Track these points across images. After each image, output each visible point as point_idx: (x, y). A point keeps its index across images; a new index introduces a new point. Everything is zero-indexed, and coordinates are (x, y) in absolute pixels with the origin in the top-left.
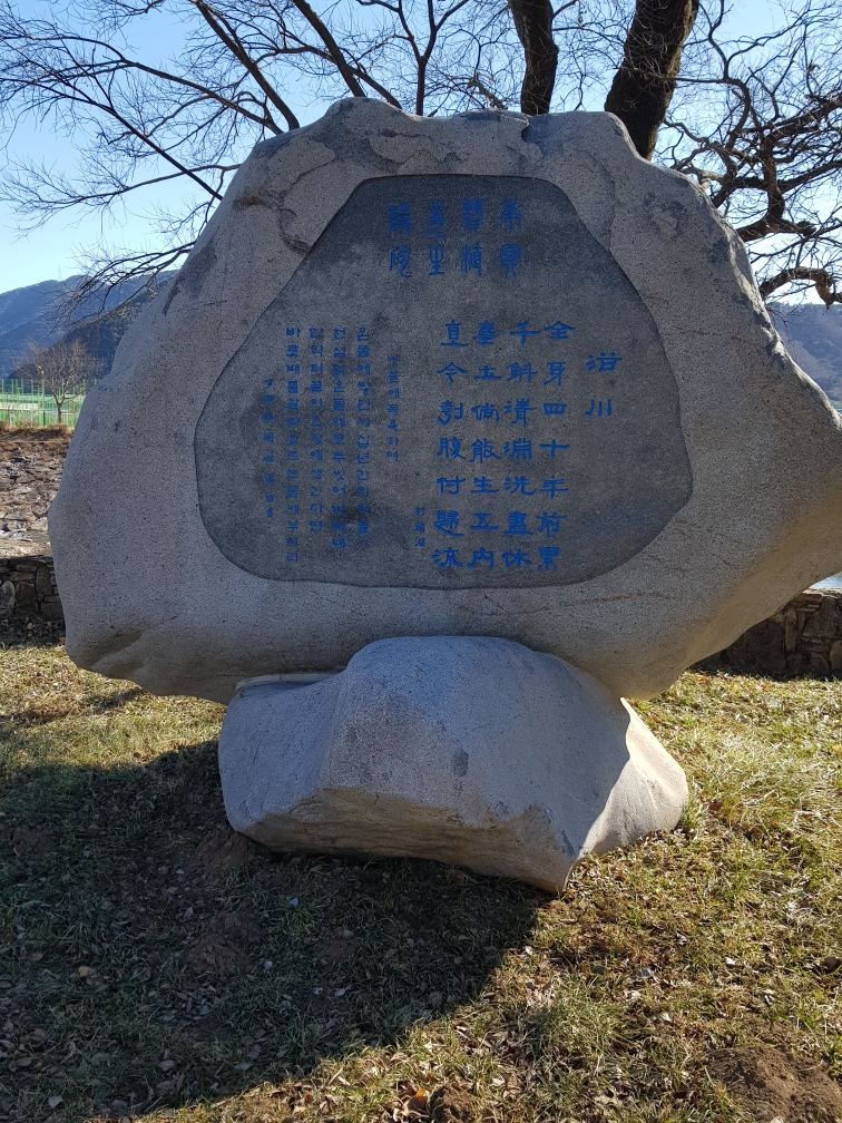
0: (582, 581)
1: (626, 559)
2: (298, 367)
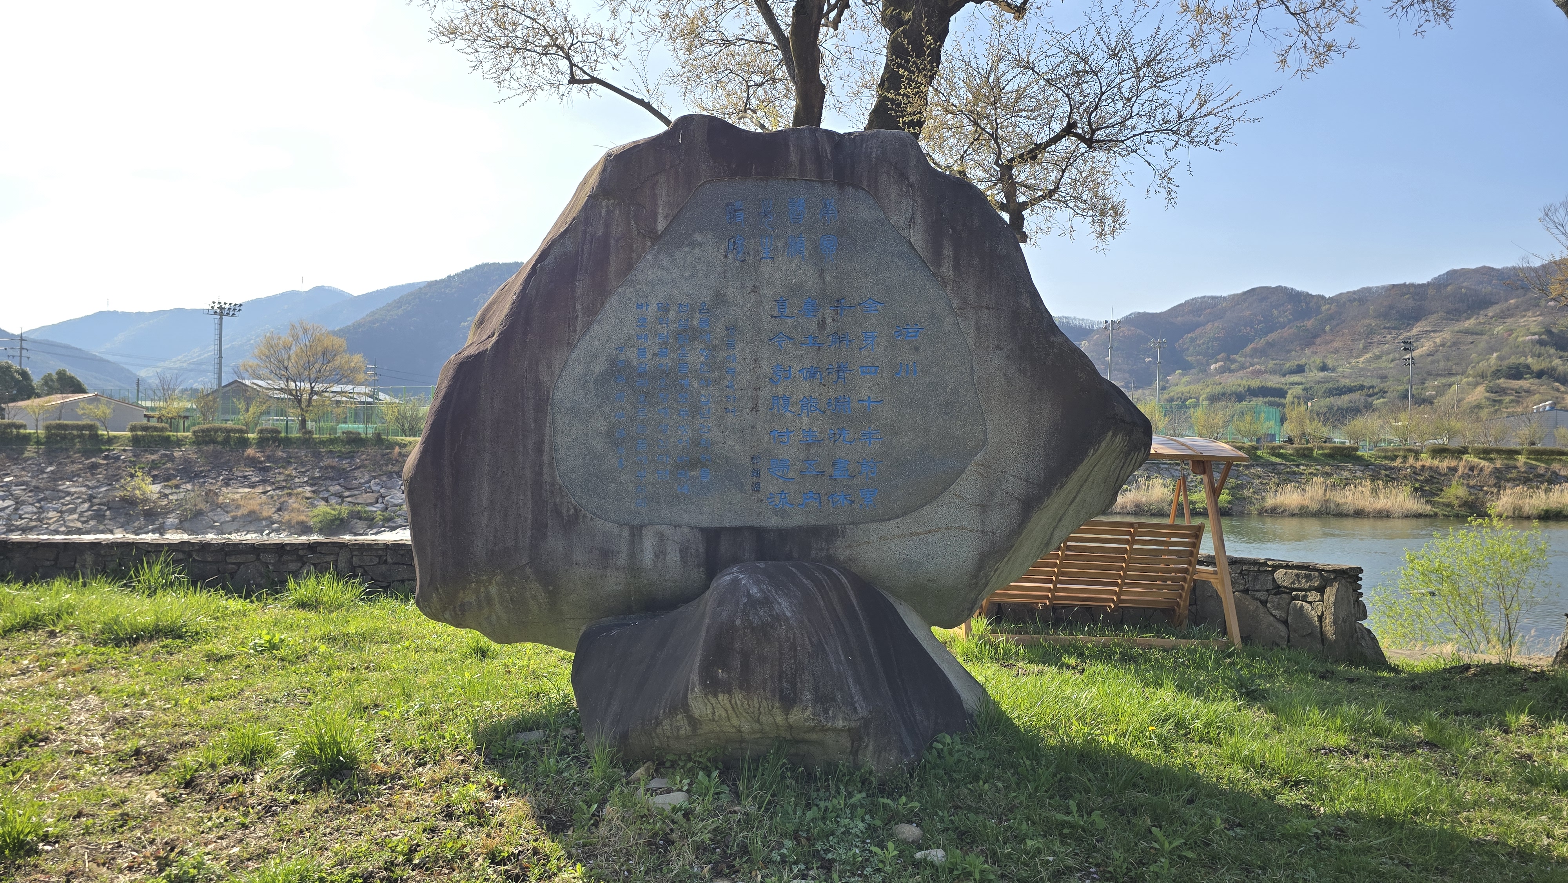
0: (898, 517)
1: (935, 498)
2: (646, 335)
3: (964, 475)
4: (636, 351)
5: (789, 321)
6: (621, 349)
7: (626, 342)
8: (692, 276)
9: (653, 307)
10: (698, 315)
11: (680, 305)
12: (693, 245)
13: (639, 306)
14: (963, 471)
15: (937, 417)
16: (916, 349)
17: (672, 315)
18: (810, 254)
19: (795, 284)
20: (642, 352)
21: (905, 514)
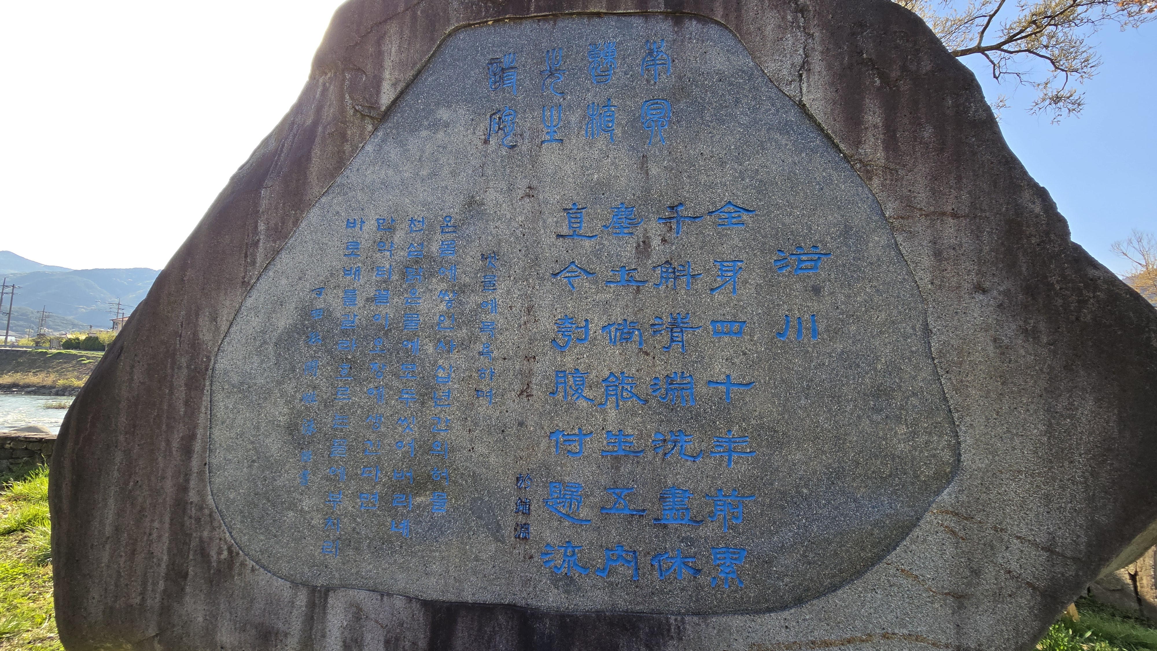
0: (784, 607)
1: (859, 574)
2: (358, 270)
3: (917, 532)
4: (341, 295)
5: (587, 243)
6: (319, 291)
7: (326, 282)
8: (433, 174)
9: (371, 225)
10: (438, 236)
11: (412, 220)
12: (436, 126)
13: (350, 224)
14: (914, 524)
15: (859, 417)
16: (817, 290)
17: (399, 237)
18: (624, 132)
19: (599, 183)
20: (350, 296)
21: (799, 601)
